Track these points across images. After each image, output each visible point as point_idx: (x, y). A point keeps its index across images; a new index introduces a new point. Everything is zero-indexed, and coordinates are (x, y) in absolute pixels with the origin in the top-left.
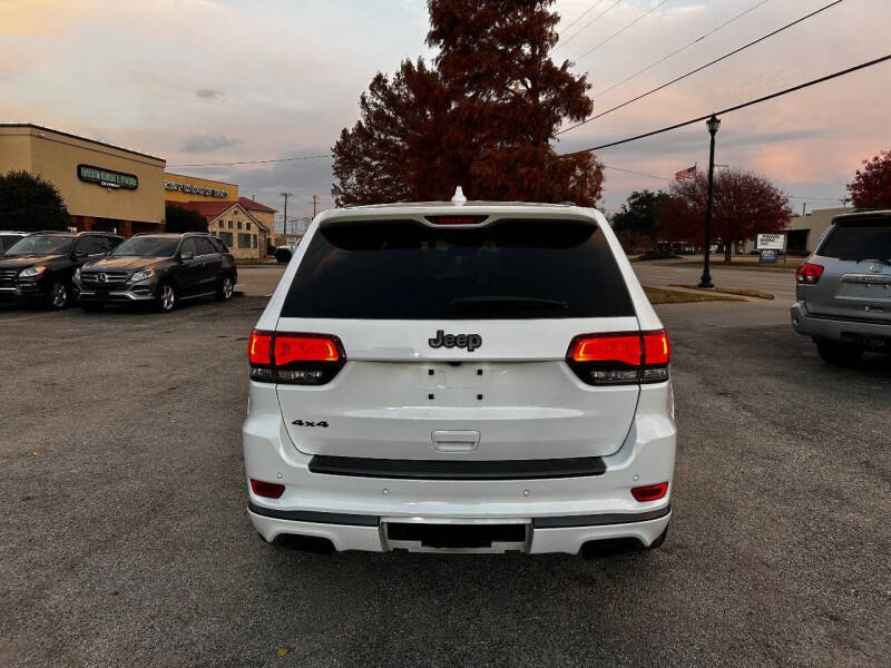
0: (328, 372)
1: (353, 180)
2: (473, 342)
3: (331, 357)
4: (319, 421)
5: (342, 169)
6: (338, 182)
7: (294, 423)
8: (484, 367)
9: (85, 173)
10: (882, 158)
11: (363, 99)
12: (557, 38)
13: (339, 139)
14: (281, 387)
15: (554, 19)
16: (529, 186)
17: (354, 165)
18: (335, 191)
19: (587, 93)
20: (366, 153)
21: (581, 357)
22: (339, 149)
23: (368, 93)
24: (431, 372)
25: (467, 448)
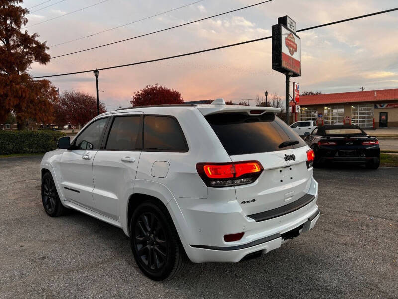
0: (254, 177)
2: (294, 157)
3: (257, 170)
4: (252, 200)
7: (242, 203)
10: (140, 92)
12: (27, 21)
14: (236, 188)
15: (25, 12)
16: (22, 95)
19: (47, 52)
24: (280, 171)
25: (290, 199)
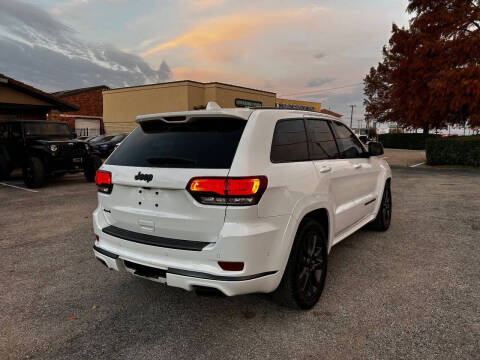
1: (375, 96)
2: (149, 178)
4: (108, 210)
5: (369, 91)
6: (367, 98)
7: (104, 210)
8: (159, 191)
9: (239, 102)
11: (384, 50)
13: (369, 74)
17: (377, 87)
18: (366, 102)
20: (385, 80)
21: (194, 188)
22: (368, 79)
23: (388, 45)
25: (151, 229)
